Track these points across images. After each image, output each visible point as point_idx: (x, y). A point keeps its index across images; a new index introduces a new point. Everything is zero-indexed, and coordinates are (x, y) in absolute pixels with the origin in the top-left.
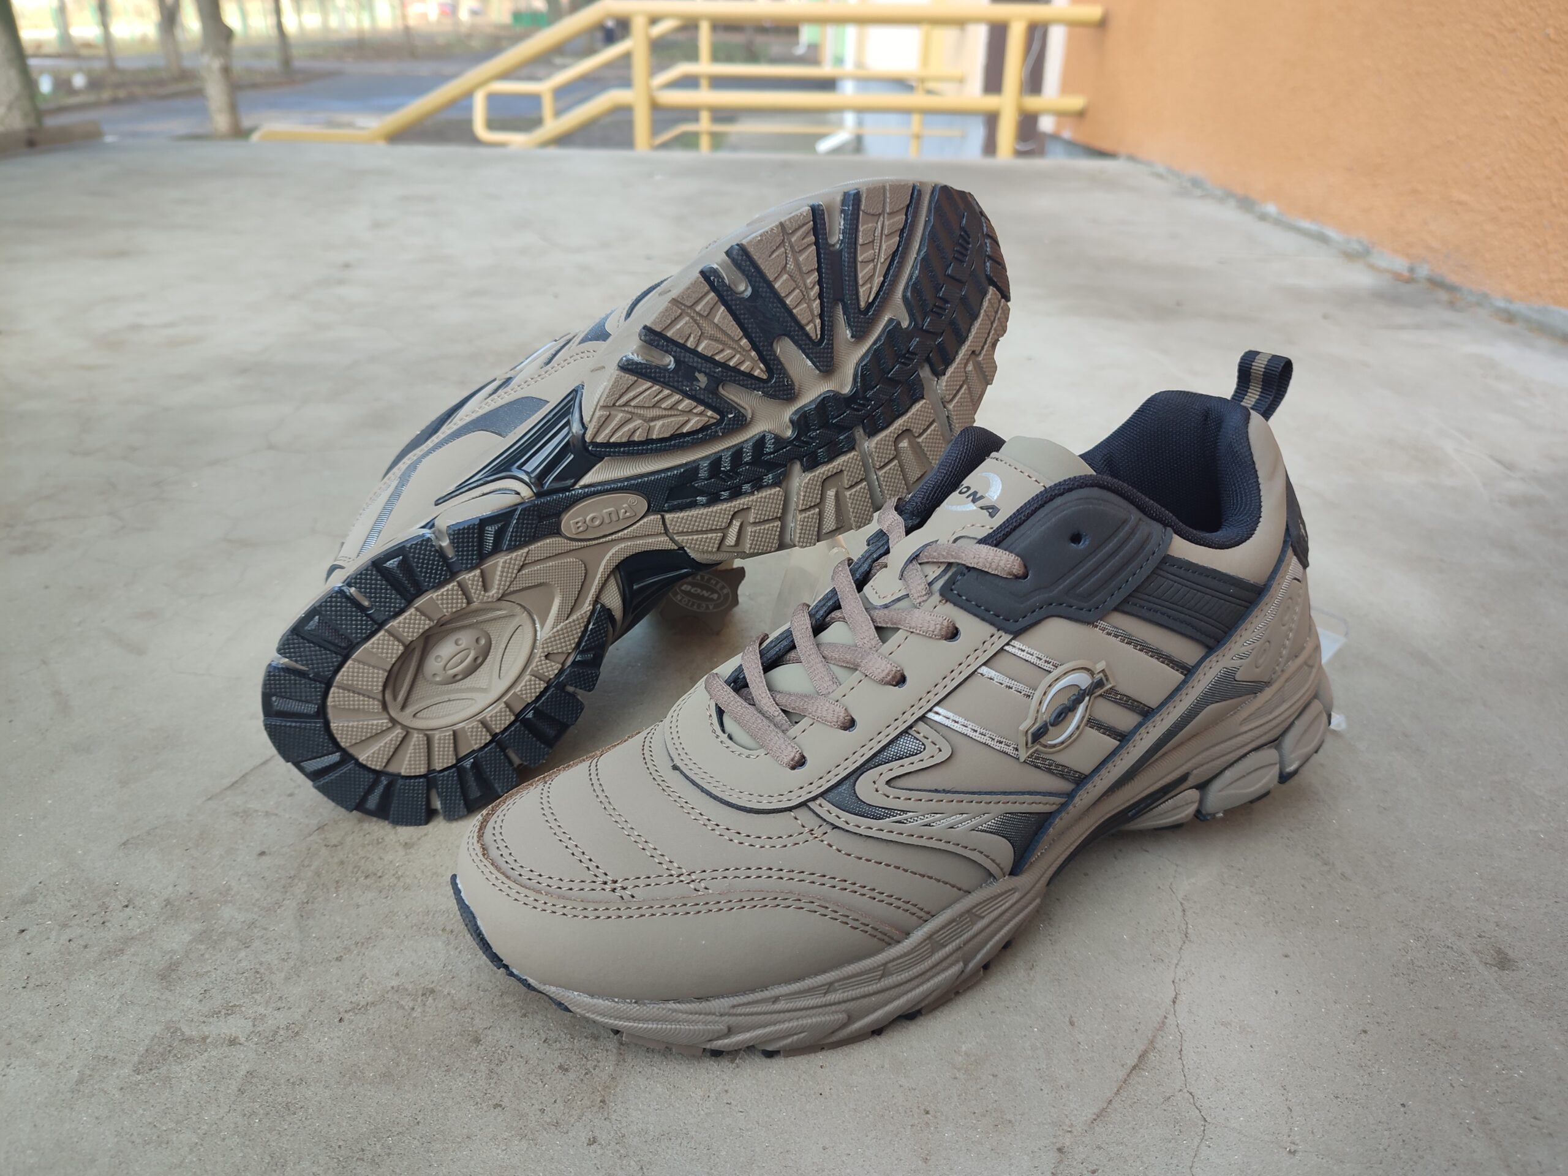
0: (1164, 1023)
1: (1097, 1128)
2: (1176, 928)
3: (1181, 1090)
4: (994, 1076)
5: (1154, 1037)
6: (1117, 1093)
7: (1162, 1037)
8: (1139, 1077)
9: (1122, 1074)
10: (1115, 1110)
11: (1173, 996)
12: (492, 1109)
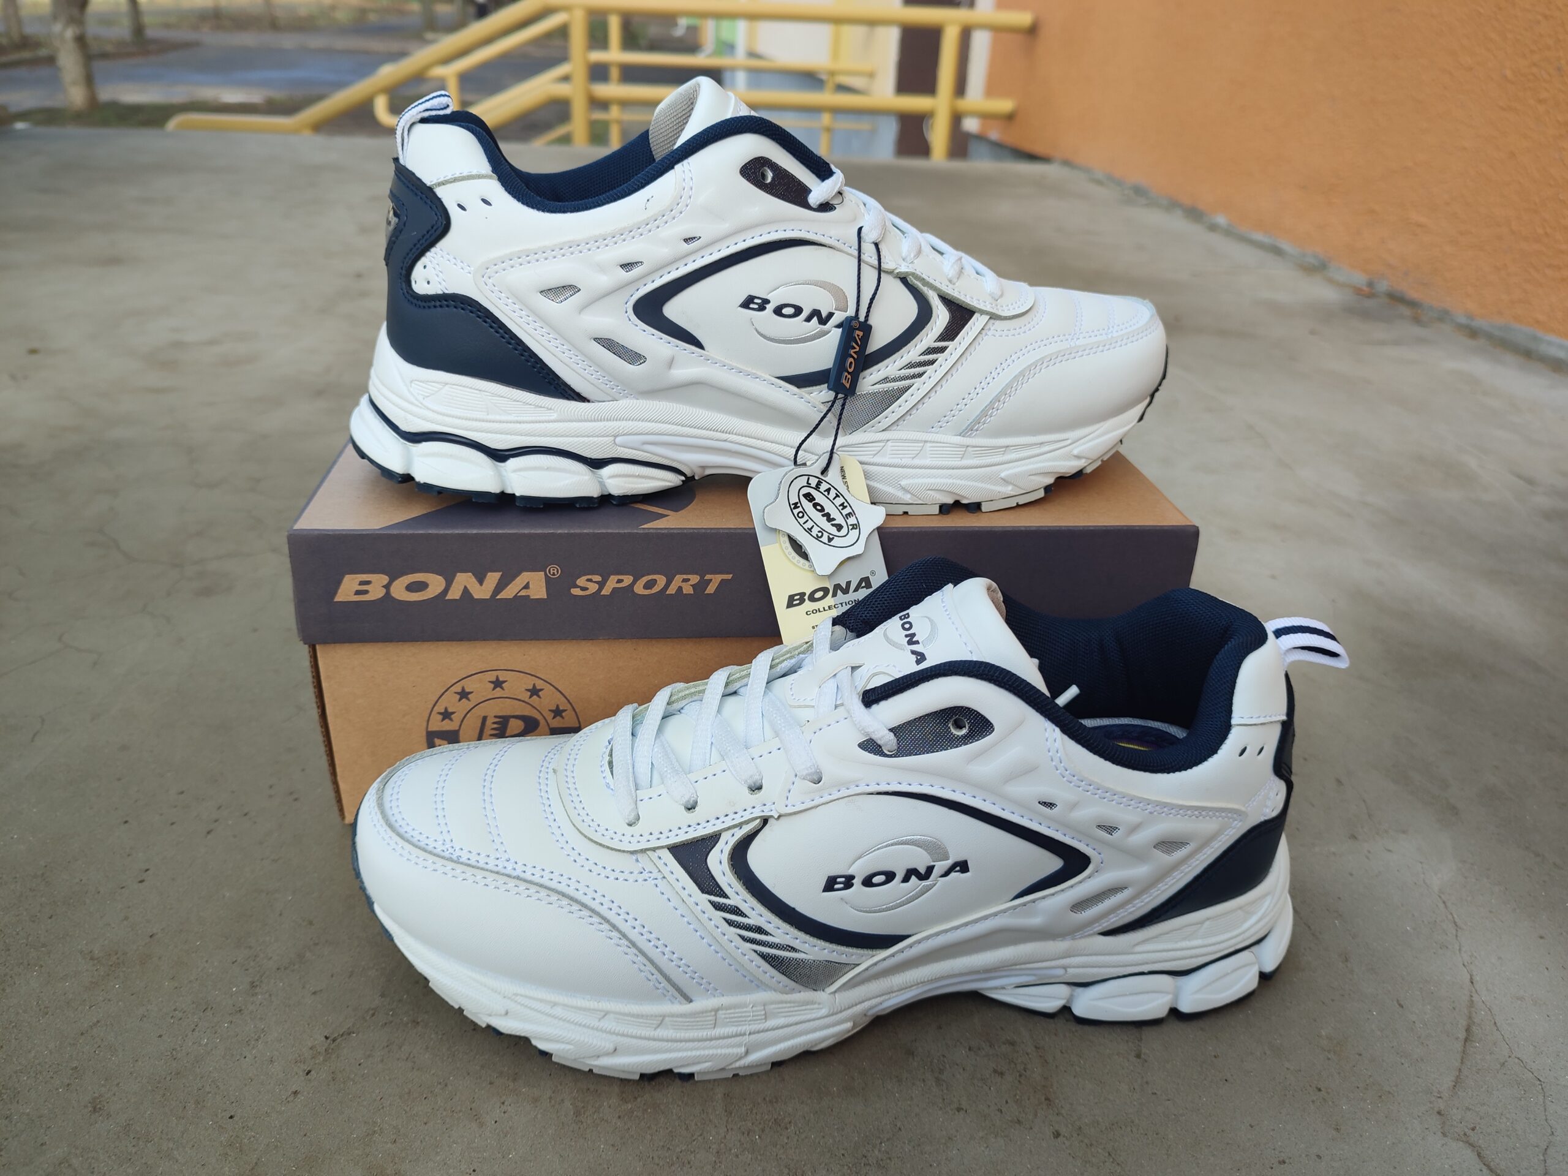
0: (1472, 1001)
1: (1459, 1093)
2: (1445, 919)
3: (1510, 1057)
4: (1360, 1055)
5: (1470, 1013)
6: (1462, 1063)
7: (1476, 1013)
8: (1472, 1047)
9: (1459, 1046)
10: (1467, 1076)
11: (1469, 977)
12: (957, 1113)
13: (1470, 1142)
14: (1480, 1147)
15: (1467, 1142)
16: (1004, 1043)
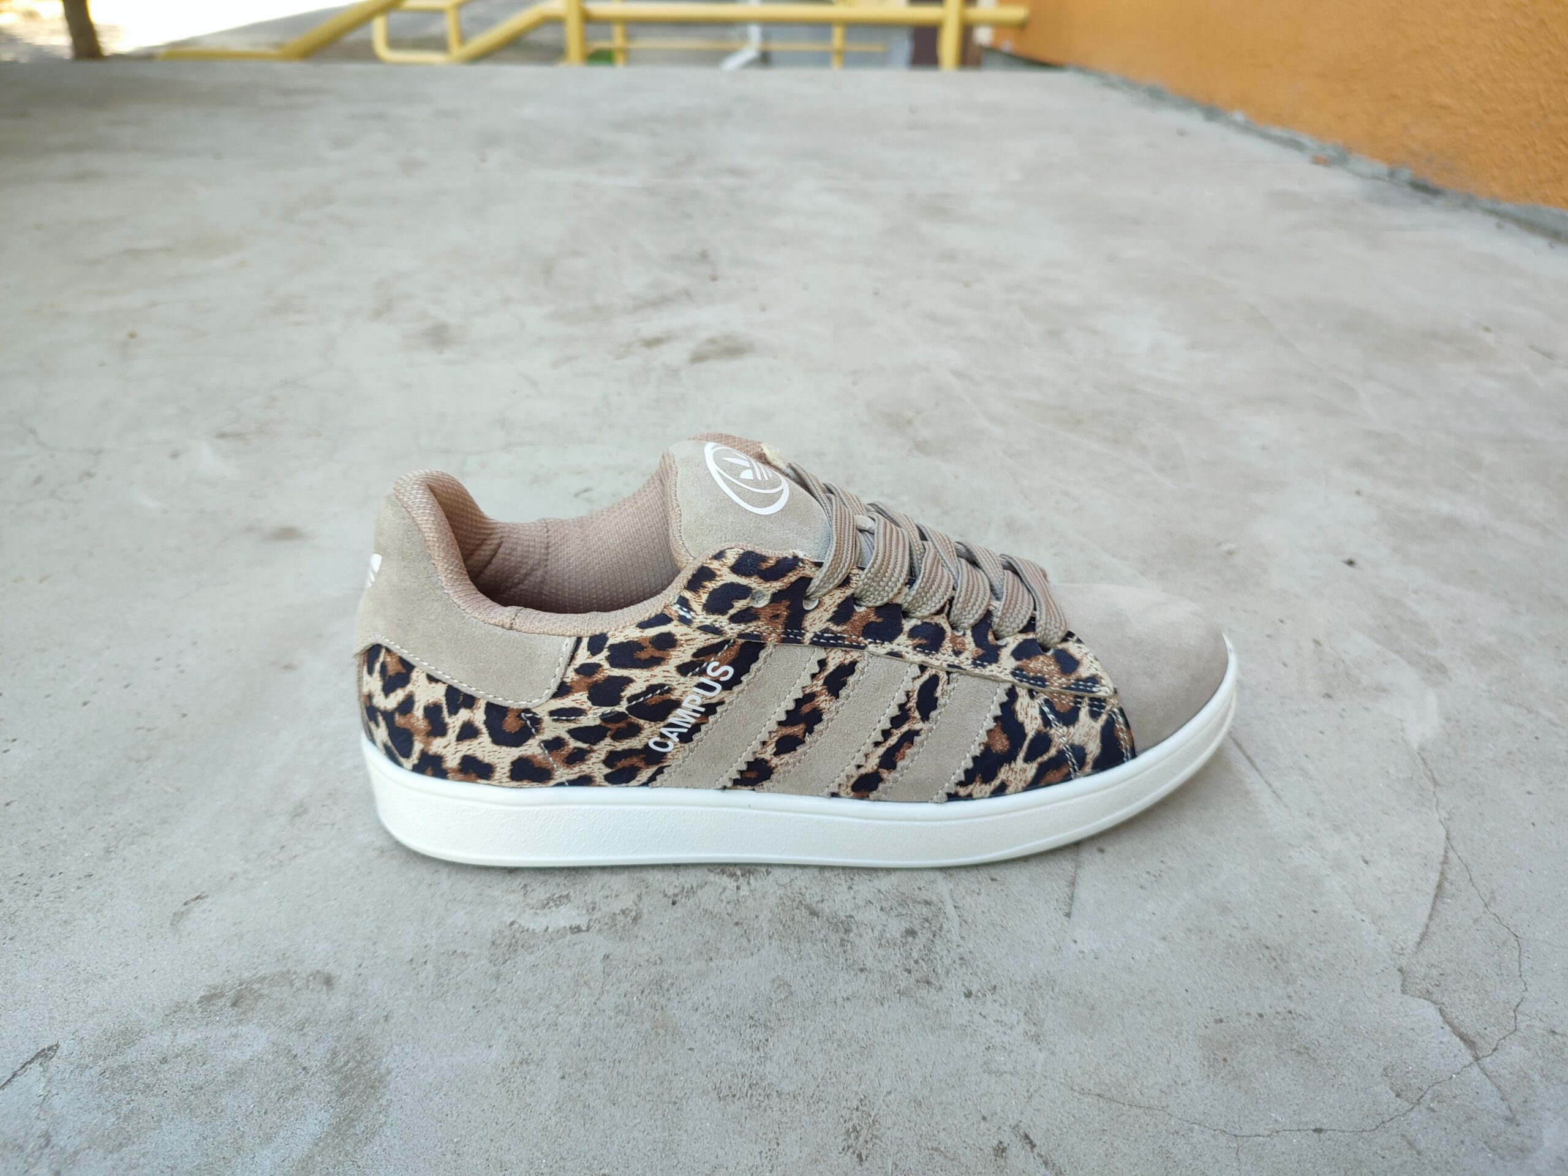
0: (1446, 857)
1: (1425, 950)
2: (1423, 775)
3: (1484, 912)
4: (1315, 911)
5: (1443, 870)
6: (1430, 917)
7: (1450, 869)
8: (1443, 903)
9: (1427, 902)
10: (1435, 933)
11: (1445, 832)
12: (859, 972)
13: (1433, 999)
14: (1443, 1004)
15: (1429, 1000)
16: (919, 903)
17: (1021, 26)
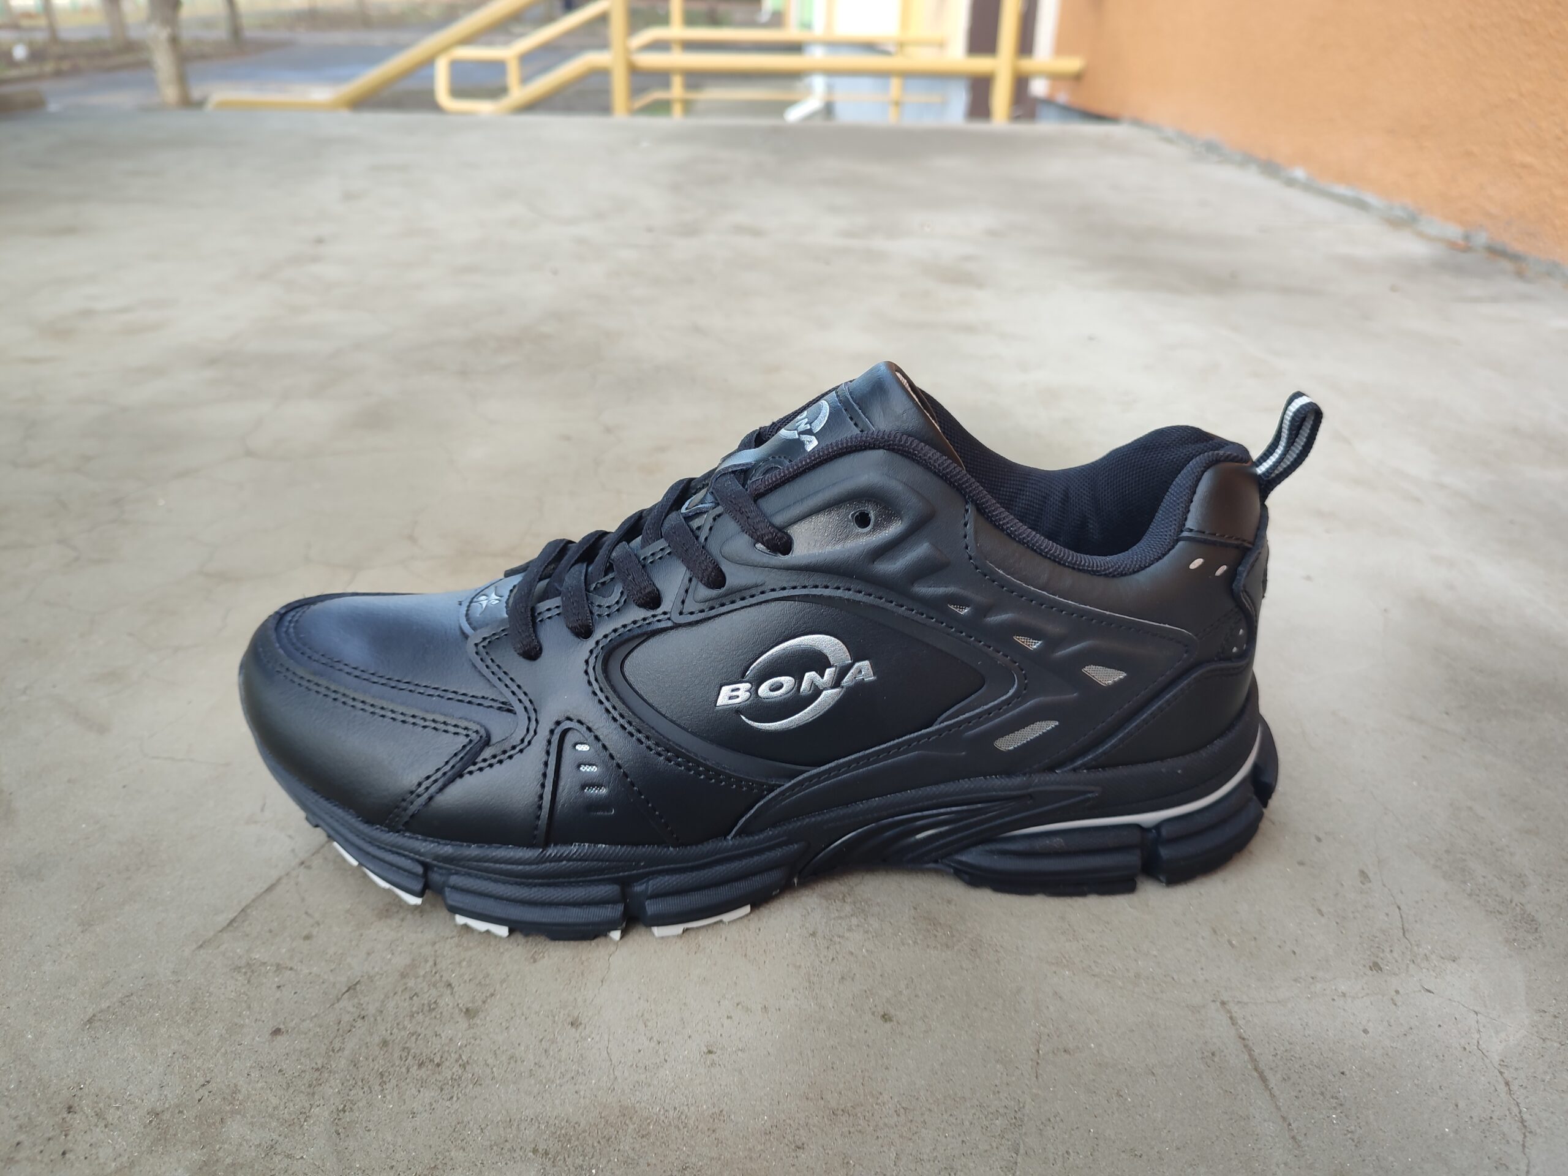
17: (1077, 78)
